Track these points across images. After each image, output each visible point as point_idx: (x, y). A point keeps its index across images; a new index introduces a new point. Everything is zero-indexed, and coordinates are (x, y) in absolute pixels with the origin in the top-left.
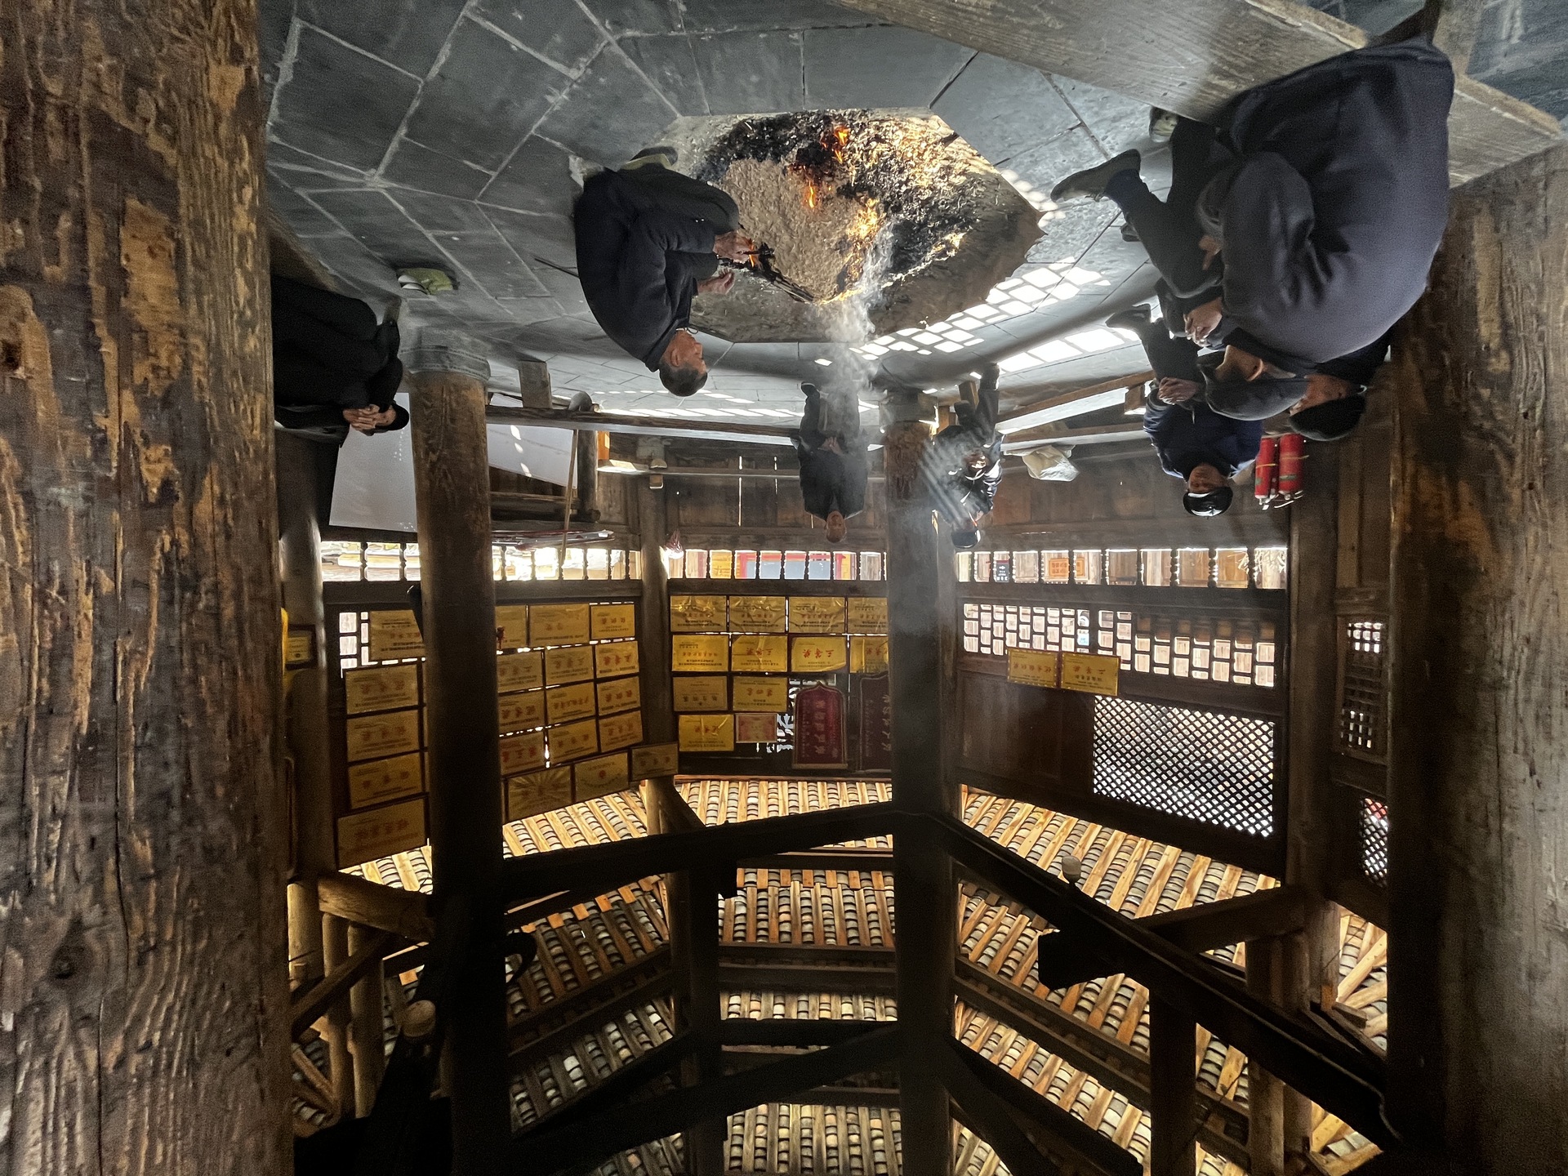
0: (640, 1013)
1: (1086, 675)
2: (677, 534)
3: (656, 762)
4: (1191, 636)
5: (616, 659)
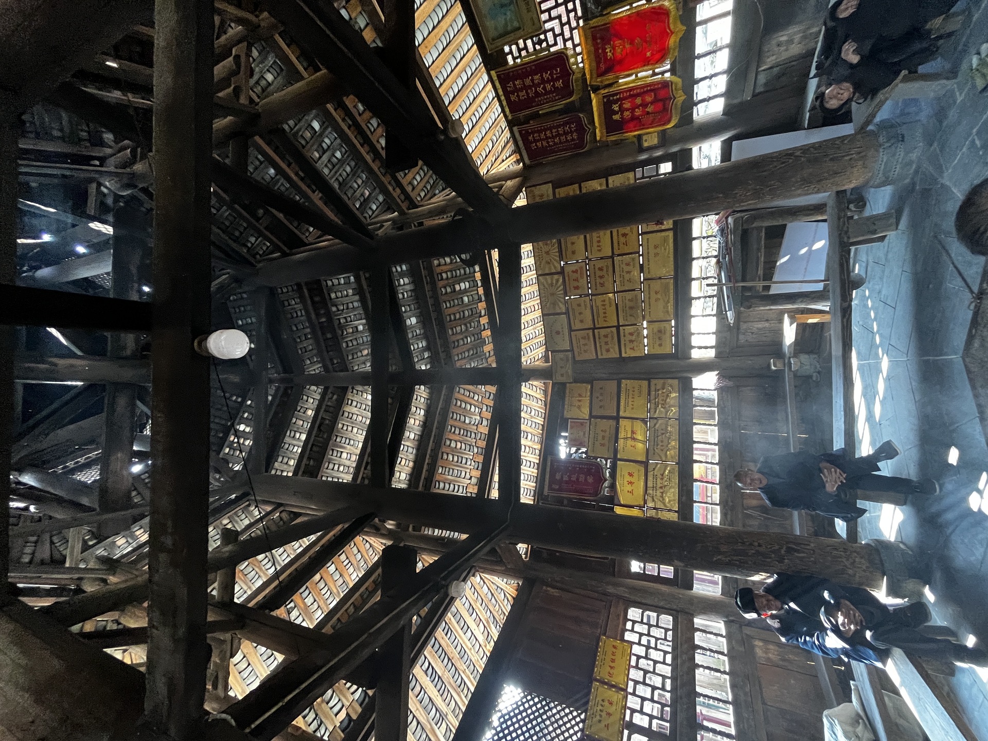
1: (605, 710)
3: (562, 367)
5: (631, 341)
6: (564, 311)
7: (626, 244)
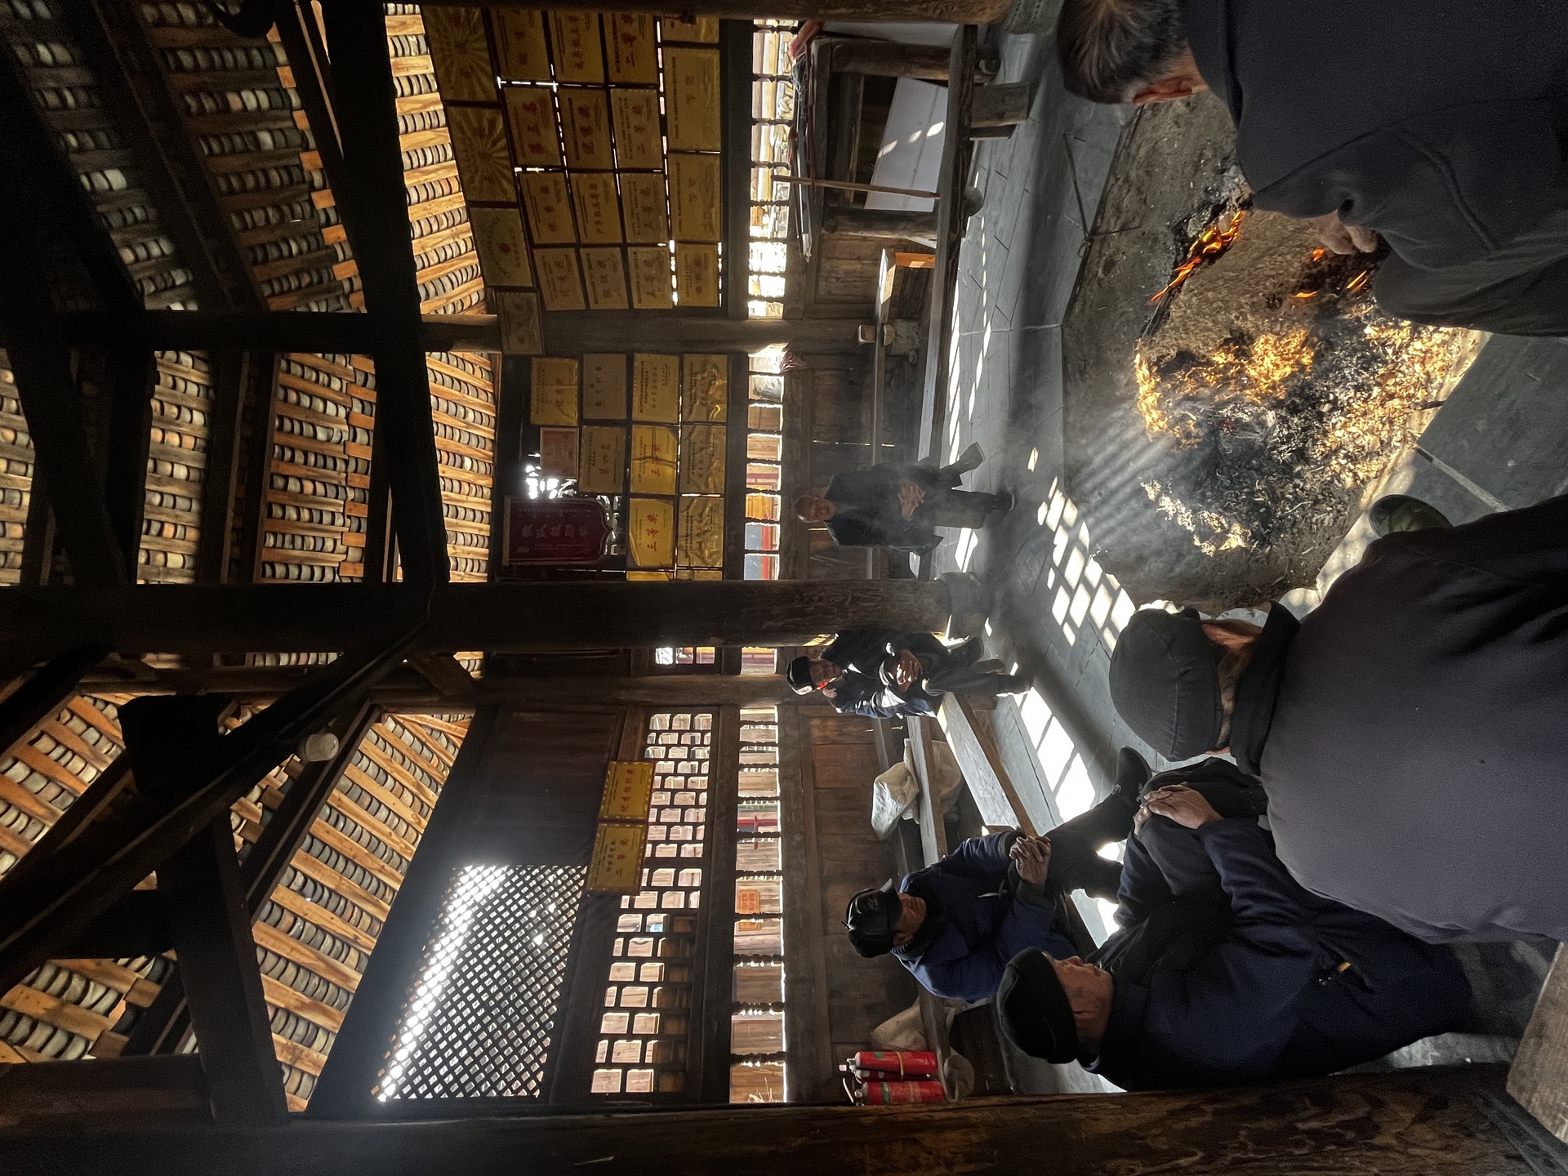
0: (186, 290)
1: (616, 854)
2: (802, 365)
3: (520, 324)
4: (666, 982)
5: (649, 278)
6: (513, 198)
7: (631, 60)
